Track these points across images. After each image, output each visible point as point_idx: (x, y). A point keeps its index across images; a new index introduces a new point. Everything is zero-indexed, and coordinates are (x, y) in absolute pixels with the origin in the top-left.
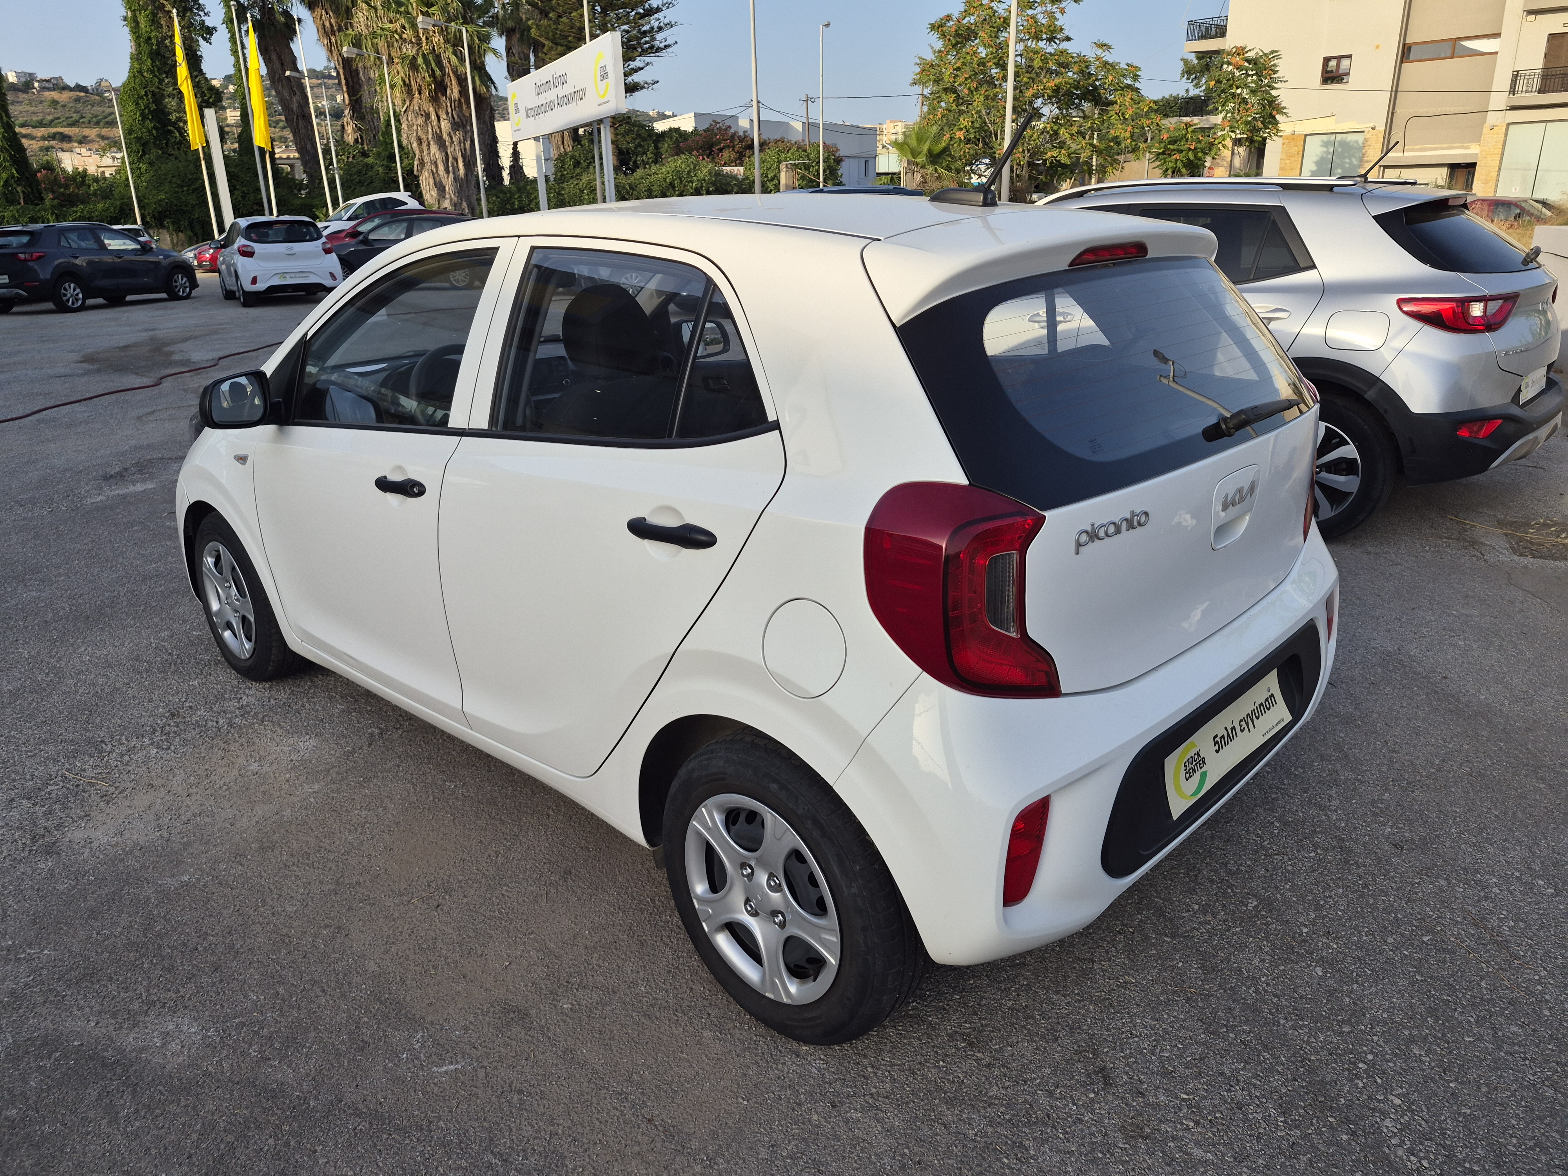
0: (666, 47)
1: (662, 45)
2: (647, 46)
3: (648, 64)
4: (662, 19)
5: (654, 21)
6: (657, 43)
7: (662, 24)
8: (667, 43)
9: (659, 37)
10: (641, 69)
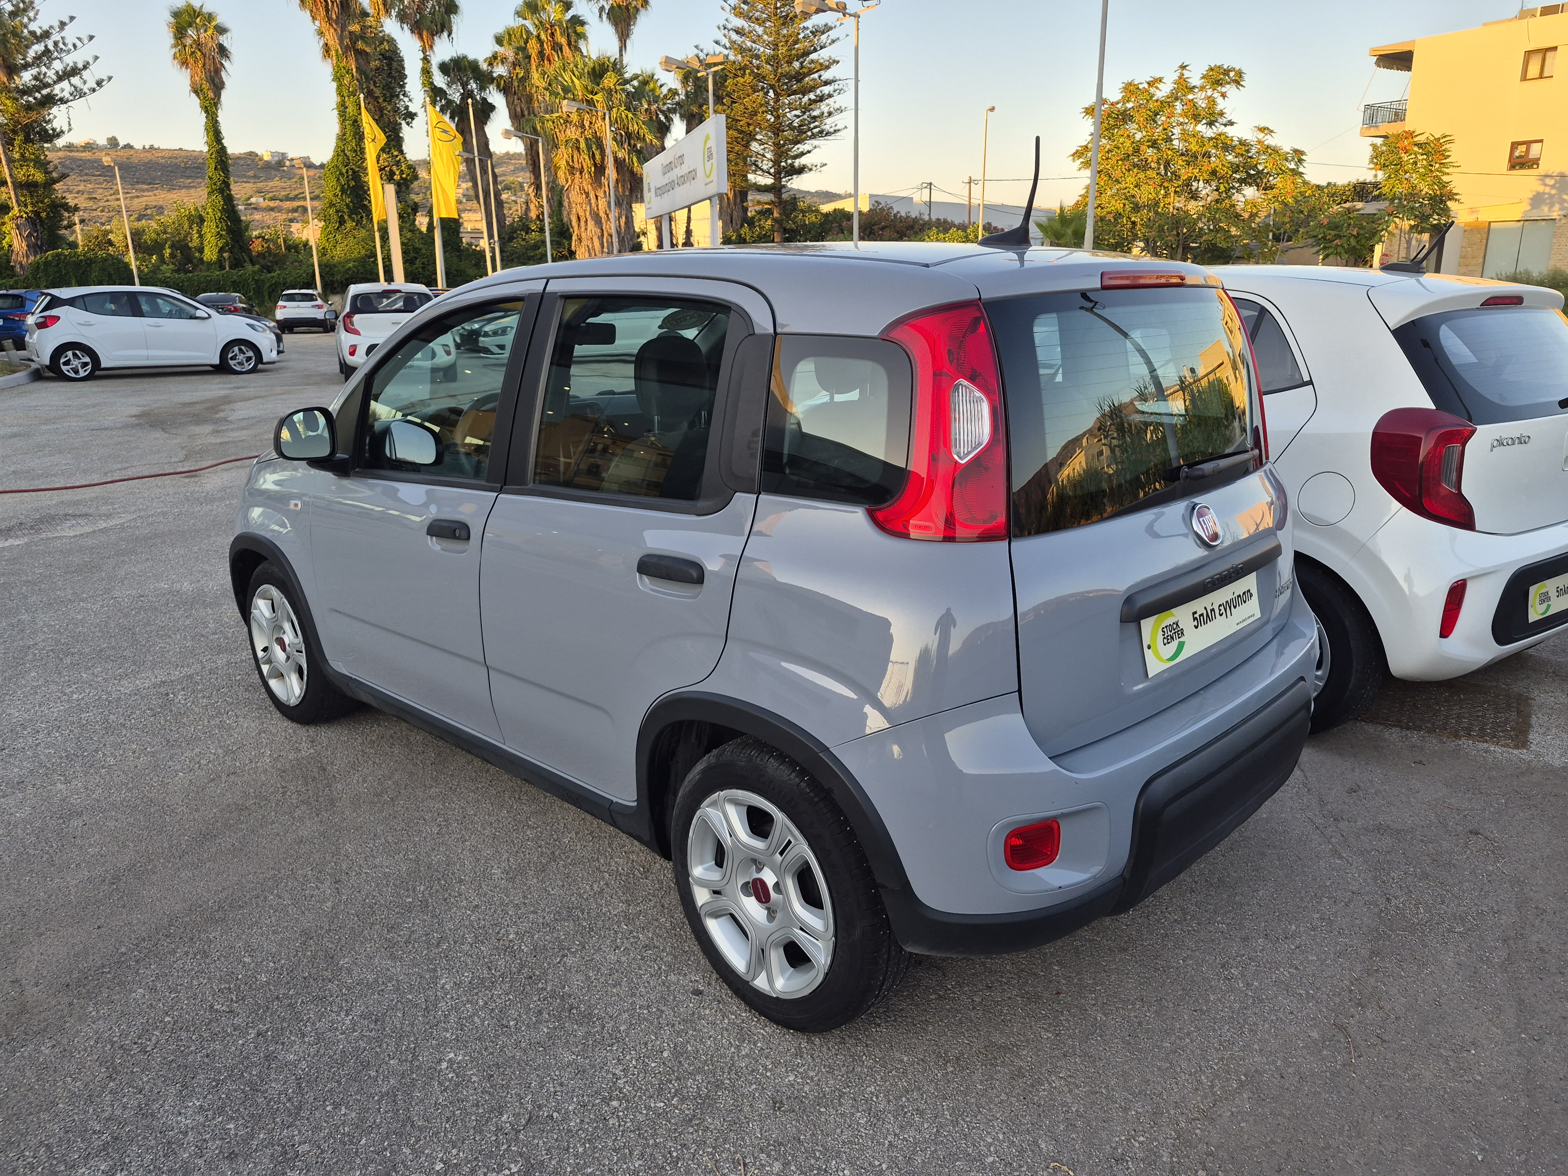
0: (835, 131)
1: (832, 130)
2: (817, 130)
3: (815, 147)
4: (832, 104)
5: (824, 107)
6: (827, 128)
7: (832, 109)
8: (836, 128)
9: (829, 121)
10: (809, 152)
